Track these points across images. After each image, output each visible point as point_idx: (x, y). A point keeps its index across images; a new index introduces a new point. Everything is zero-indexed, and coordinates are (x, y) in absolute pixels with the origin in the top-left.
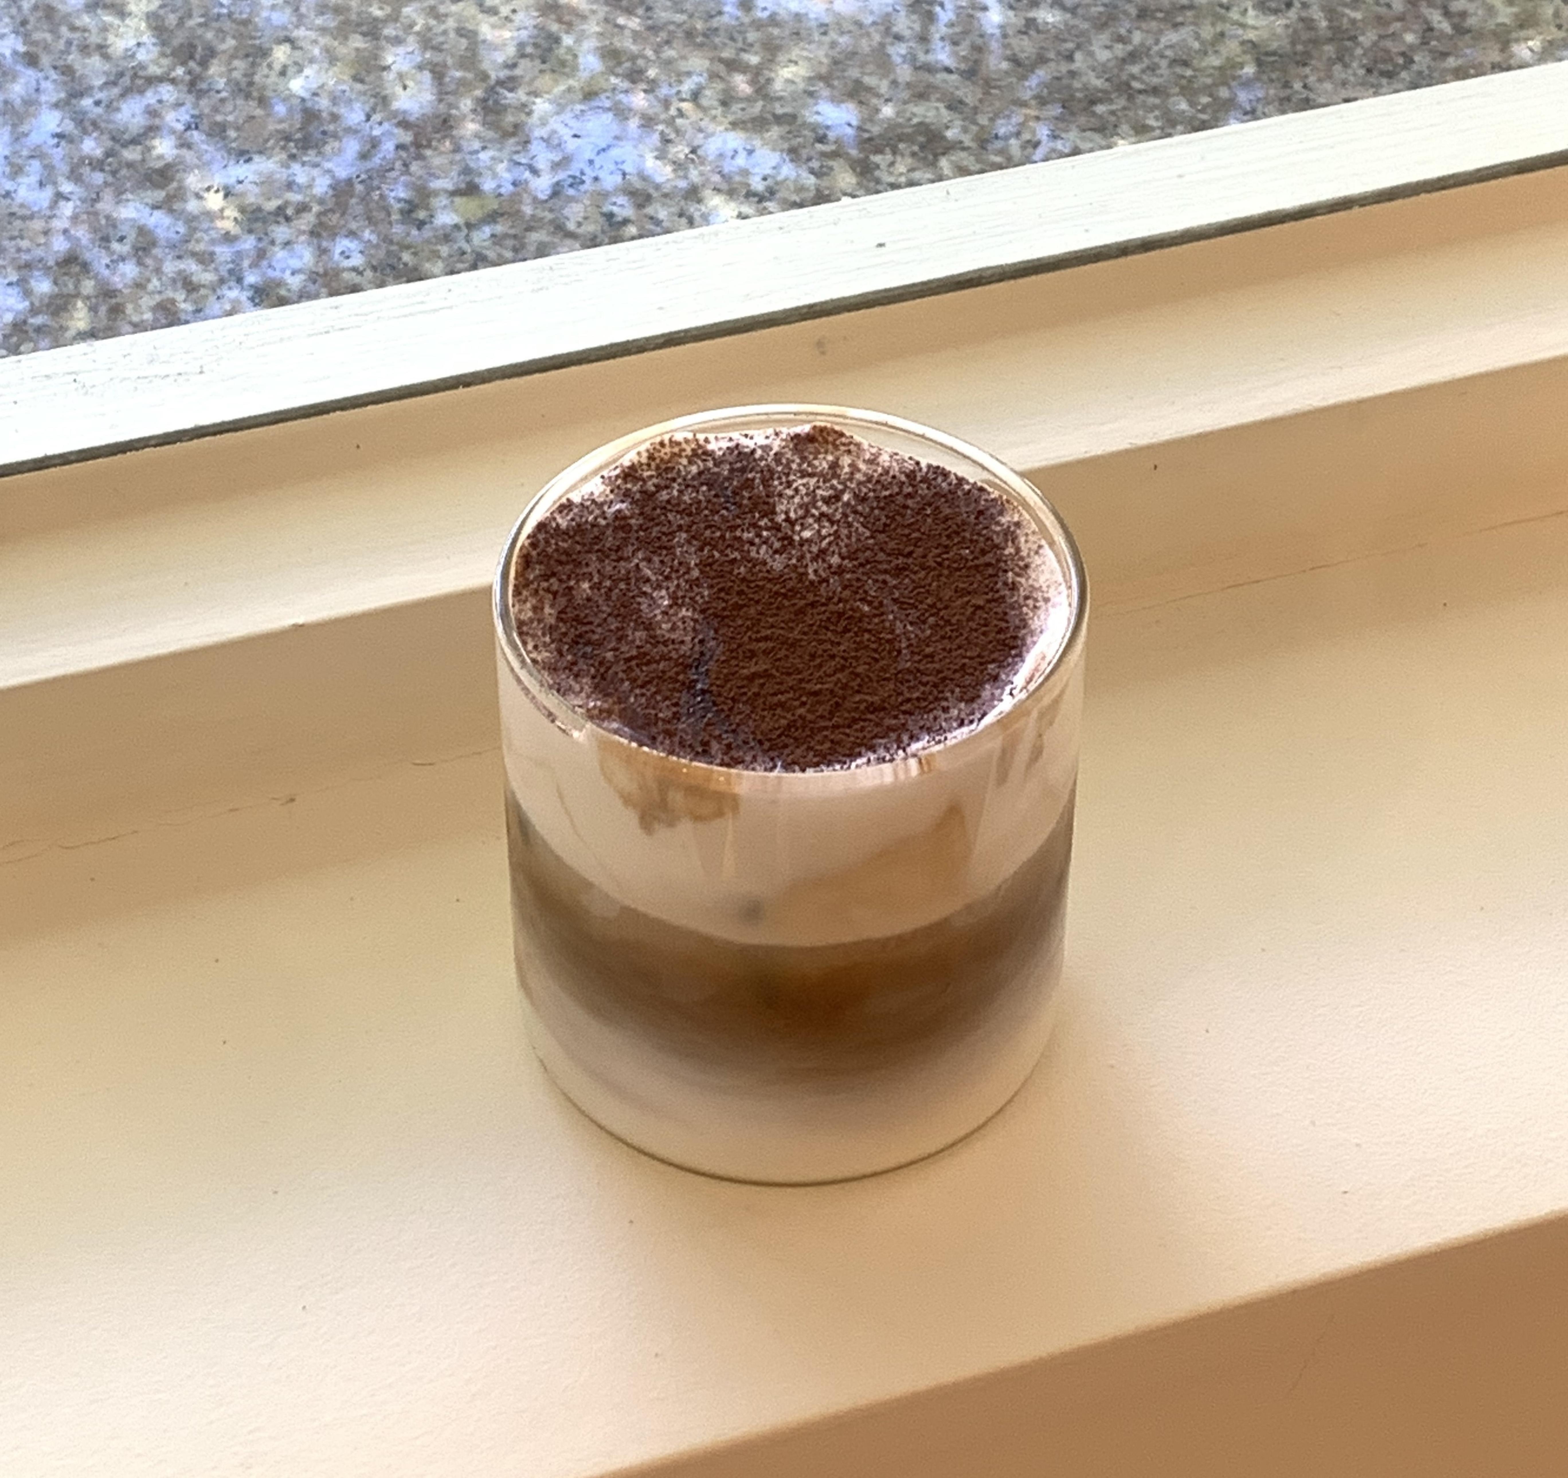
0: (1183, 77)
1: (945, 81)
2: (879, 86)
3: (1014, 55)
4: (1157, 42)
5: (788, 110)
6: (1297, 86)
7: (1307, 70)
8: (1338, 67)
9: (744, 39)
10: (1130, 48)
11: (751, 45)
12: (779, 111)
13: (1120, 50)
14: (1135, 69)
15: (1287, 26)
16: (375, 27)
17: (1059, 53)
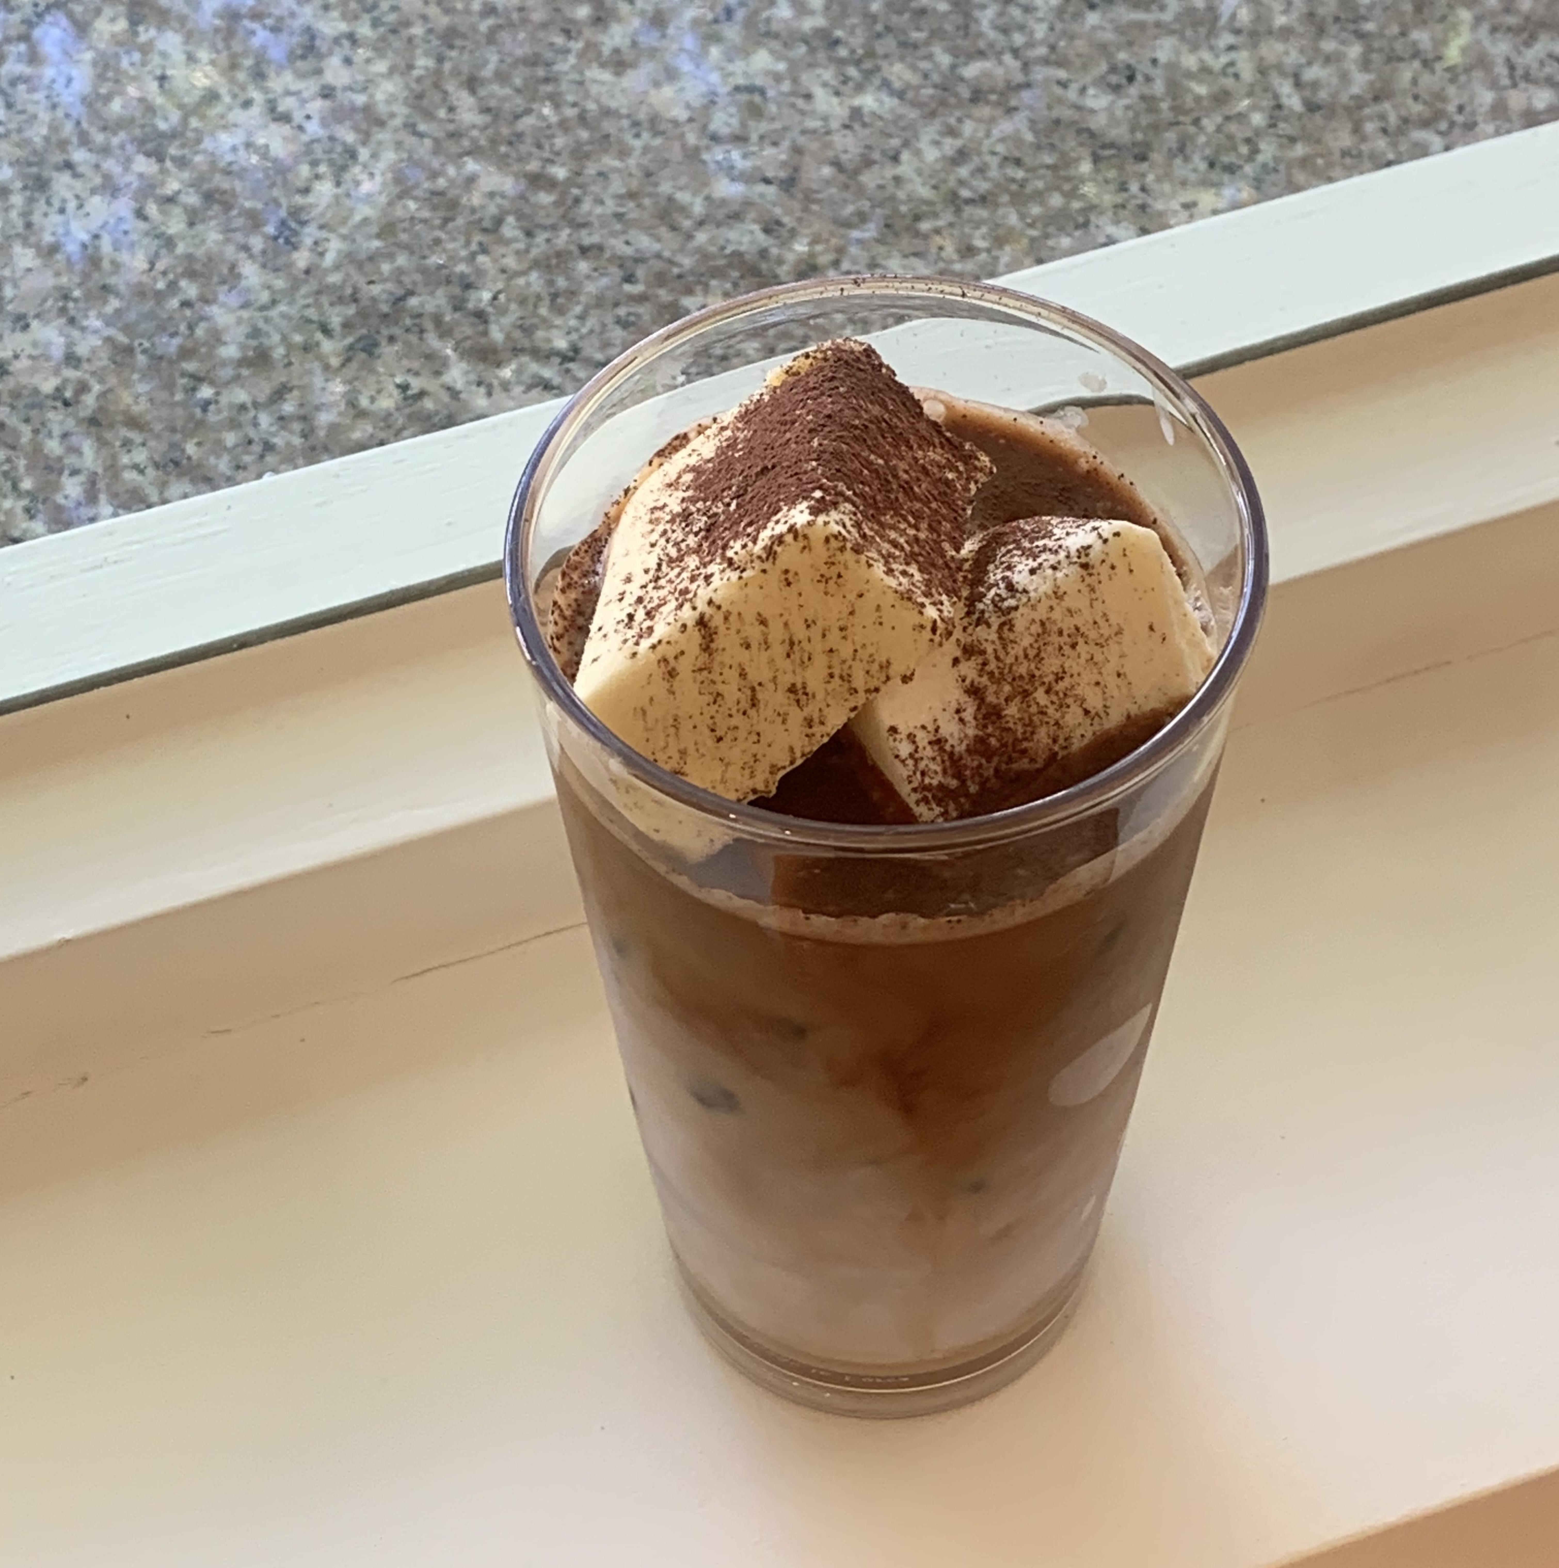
0: (1013, 180)
1: (762, 196)
2: (692, 204)
3: (836, 157)
4: (988, 135)
5: (595, 239)
6: (1134, 188)
7: (1145, 166)
8: (1178, 161)
9: (552, 145)
10: (959, 143)
11: (558, 154)
12: (587, 241)
13: (950, 145)
14: (964, 172)
15: (1127, 108)
16: (160, 145)
17: (884, 153)
